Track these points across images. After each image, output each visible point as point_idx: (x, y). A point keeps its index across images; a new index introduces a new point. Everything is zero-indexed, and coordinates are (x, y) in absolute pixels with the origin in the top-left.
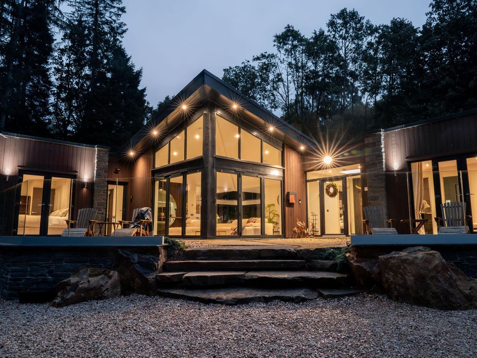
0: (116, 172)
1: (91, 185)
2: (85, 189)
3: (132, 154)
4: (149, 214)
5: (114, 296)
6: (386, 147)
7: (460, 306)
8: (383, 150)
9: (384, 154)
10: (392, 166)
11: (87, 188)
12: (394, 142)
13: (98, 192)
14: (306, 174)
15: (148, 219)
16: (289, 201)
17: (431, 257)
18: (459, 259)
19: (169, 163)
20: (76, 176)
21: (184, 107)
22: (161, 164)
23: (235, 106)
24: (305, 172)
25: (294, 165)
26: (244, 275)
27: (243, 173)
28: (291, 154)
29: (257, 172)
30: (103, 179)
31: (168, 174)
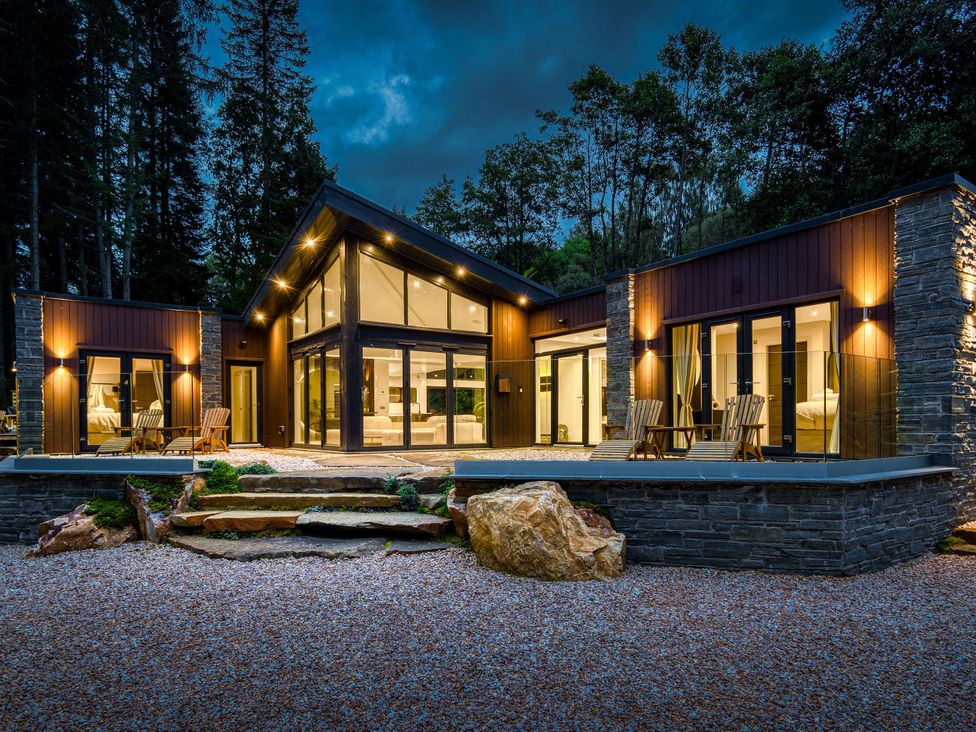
0: (242, 346)
1: (196, 369)
2: (186, 376)
3: (260, 317)
6: (636, 300)
7: (563, 576)
8: (631, 305)
9: (632, 313)
10: (643, 333)
11: (189, 373)
12: (648, 291)
13: (208, 380)
14: (534, 343)
16: (497, 388)
17: (533, 500)
18: (609, 501)
19: (307, 332)
20: (170, 356)
21: (310, 243)
22: (299, 335)
23: (389, 238)
24: (533, 340)
25: (510, 329)
26: (296, 518)
27: (413, 348)
28: (505, 311)
29: (439, 344)
30: (213, 359)
31: (304, 349)
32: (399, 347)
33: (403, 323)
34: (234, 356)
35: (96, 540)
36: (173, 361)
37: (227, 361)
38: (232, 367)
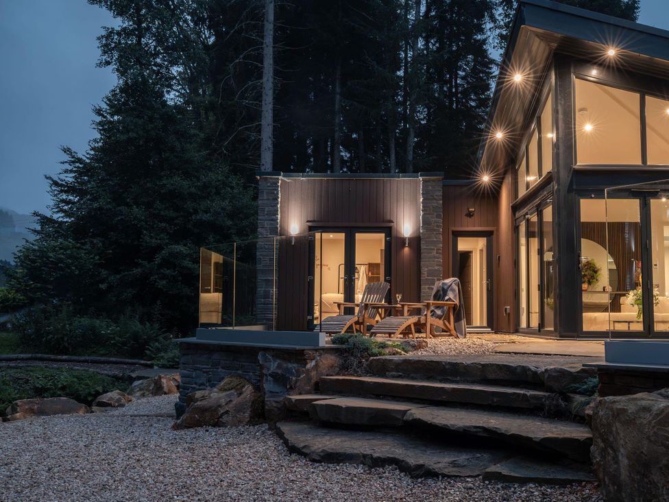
0: (470, 215)
1: (416, 242)
2: (406, 250)
3: (486, 179)
5: (238, 423)
11: (409, 246)
13: (428, 253)
15: (450, 299)
19: (528, 187)
20: (390, 228)
21: (518, 77)
22: (522, 193)
23: (611, 52)
26: (405, 412)
27: (655, 195)
30: (435, 230)
31: (525, 210)
33: (640, 163)
34: (461, 226)
35: (221, 417)
36: (394, 233)
37: (453, 232)
38: (460, 239)
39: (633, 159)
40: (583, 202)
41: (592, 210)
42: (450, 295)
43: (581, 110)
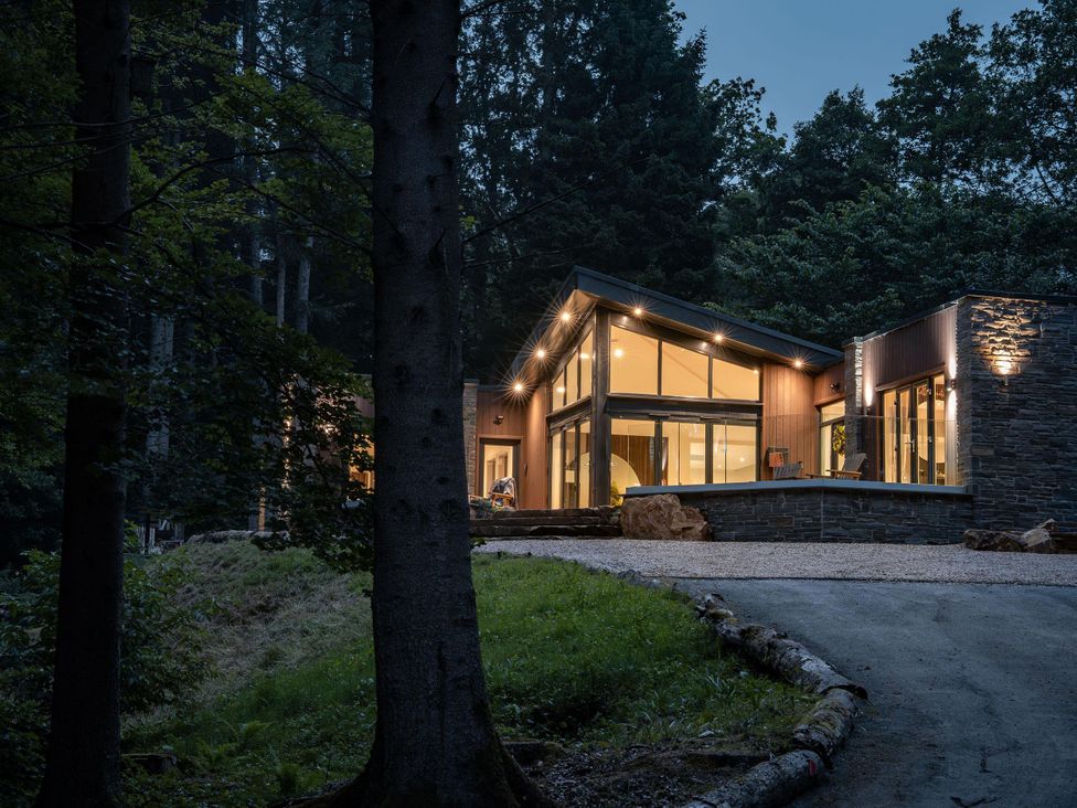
0: (498, 422)
3: (518, 388)
4: (510, 486)
6: (863, 367)
9: (859, 380)
10: (866, 400)
12: (869, 359)
14: (820, 411)
16: (767, 462)
19: (565, 403)
21: (566, 317)
22: (558, 406)
23: (638, 312)
24: (819, 407)
25: (787, 396)
27: (666, 418)
28: (780, 374)
29: (696, 414)
31: (562, 423)
32: (652, 418)
33: (656, 394)
34: (489, 433)
37: (481, 439)
38: (486, 446)
39: (651, 391)
40: (613, 420)
41: (621, 426)
42: (508, 490)
43: (616, 340)
